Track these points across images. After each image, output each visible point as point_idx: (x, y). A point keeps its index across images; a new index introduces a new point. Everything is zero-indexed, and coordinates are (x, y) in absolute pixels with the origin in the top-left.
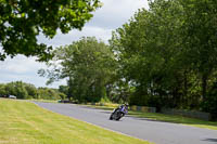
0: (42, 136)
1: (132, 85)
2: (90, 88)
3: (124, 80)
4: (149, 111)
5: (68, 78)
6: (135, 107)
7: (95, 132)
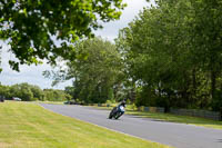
0: (48, 139)
1: (139, 85)
2: (97, 89)
3: (131, 80)
4: (157, 111)
5: (74, 79)
6: (142, 108)
7: (102, 134)
